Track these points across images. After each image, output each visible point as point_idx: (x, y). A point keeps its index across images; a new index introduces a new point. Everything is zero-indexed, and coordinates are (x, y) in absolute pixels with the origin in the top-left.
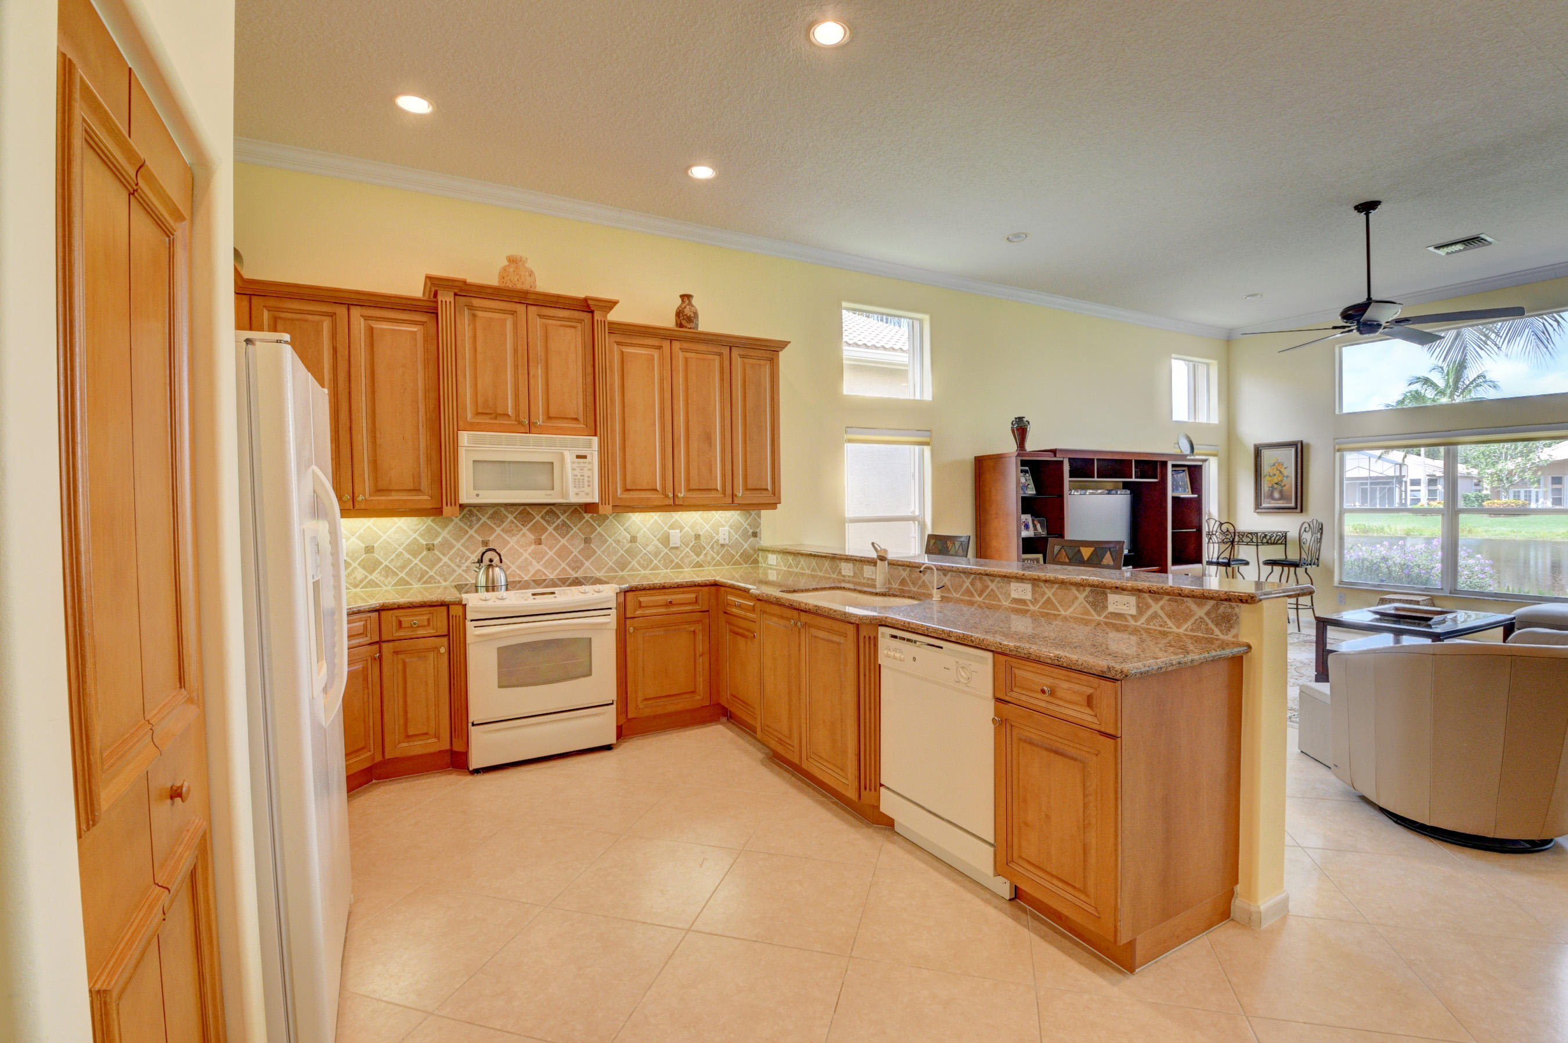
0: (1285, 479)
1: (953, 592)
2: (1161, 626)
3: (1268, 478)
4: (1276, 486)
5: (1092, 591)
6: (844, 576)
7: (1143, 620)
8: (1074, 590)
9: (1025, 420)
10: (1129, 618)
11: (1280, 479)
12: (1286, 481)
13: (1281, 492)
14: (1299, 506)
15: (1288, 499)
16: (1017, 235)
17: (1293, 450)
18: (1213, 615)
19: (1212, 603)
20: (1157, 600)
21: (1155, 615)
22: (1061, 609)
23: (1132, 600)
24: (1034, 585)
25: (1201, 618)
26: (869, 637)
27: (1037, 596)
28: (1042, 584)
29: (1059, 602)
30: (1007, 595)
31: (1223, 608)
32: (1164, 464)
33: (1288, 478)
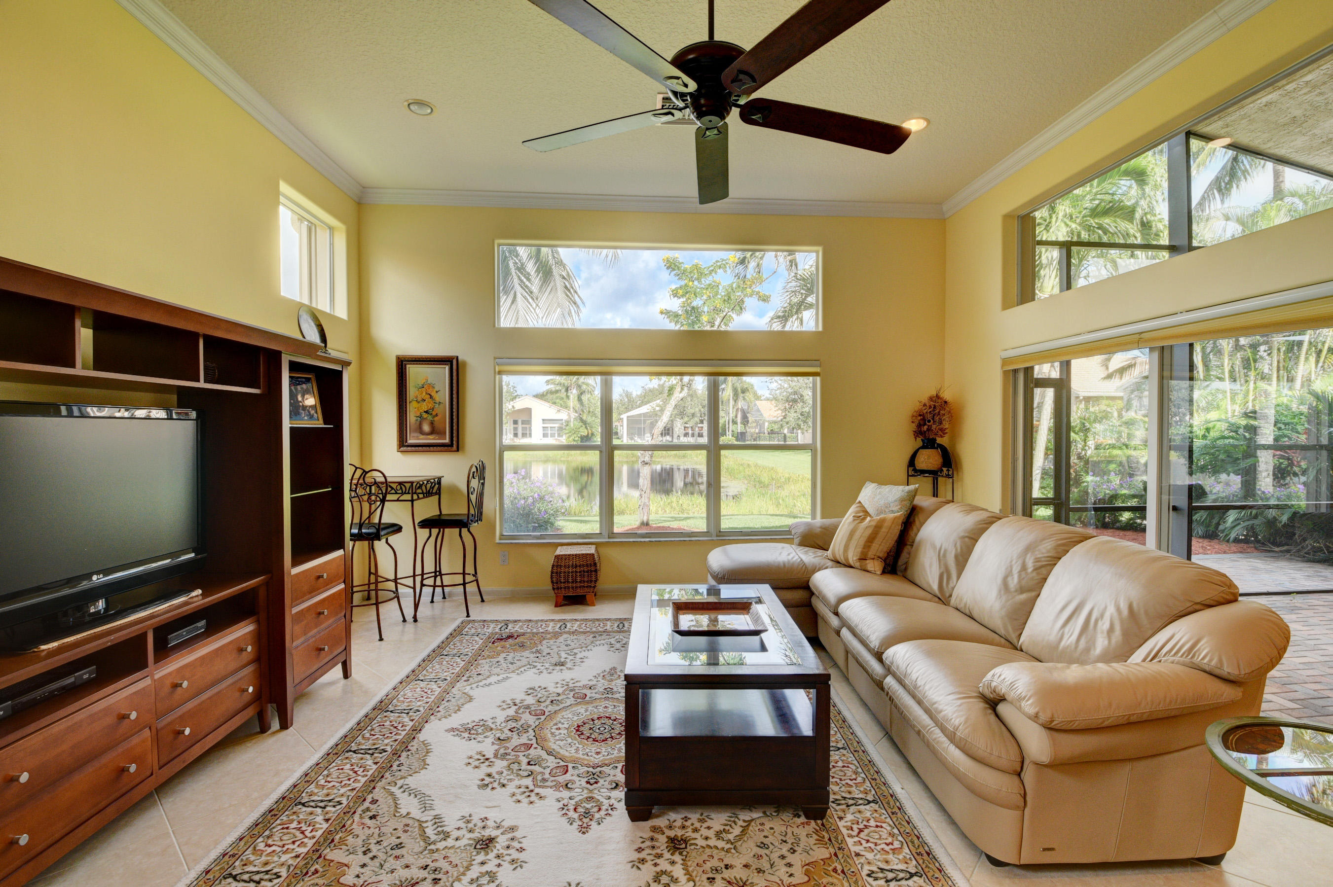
0: (437, 406)
3: (414, 404)
4: (425, 415)
11: (430, 406)
12: (438, 409)
13: (432, 424)
14: (454, 445)
15: (442, 434)
17: (447, 368)
32: (277, 355)
33: (441, 405)
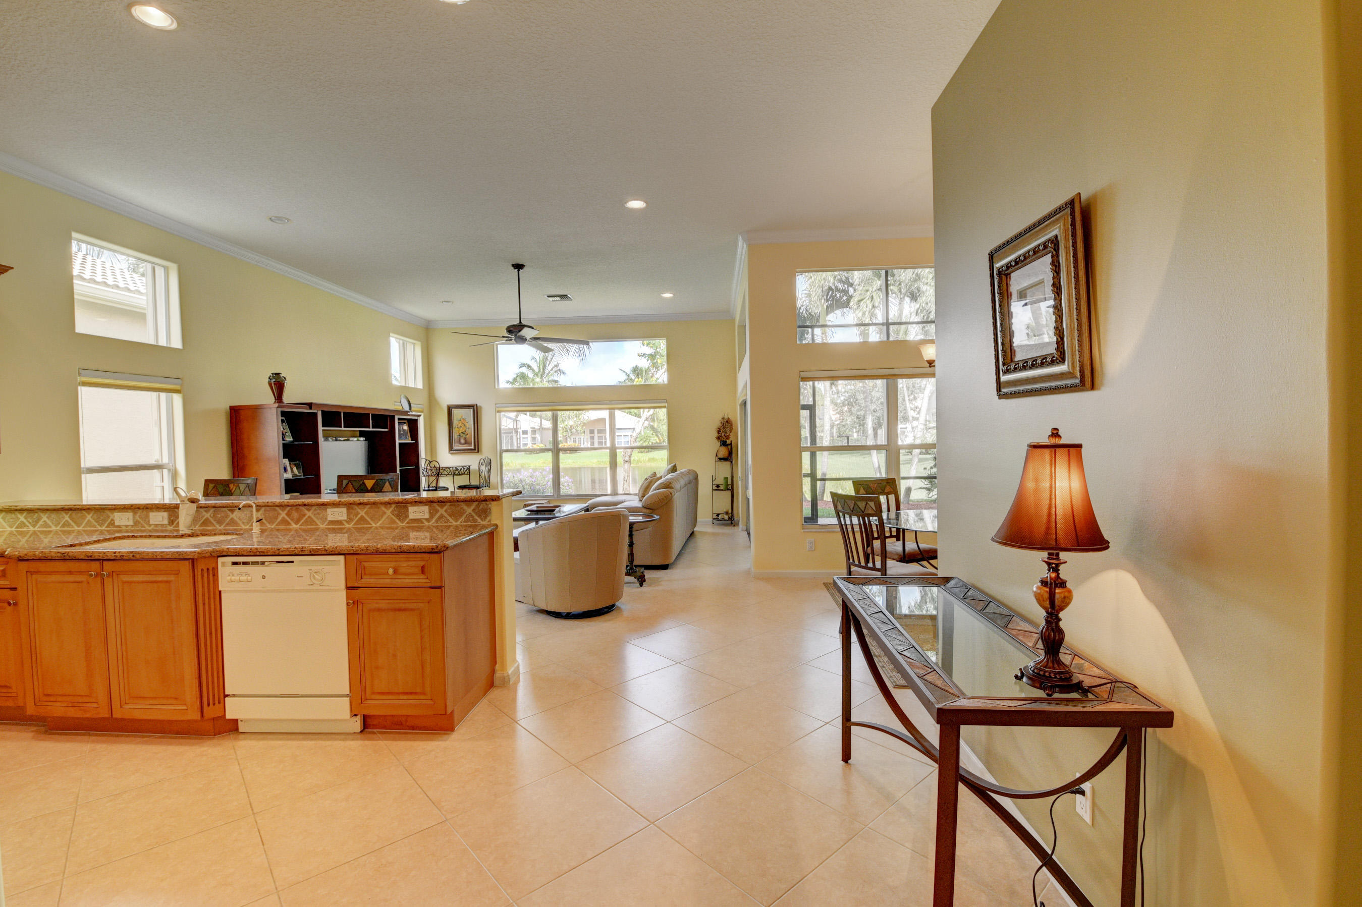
1: (268, 525)
2: (445, 522)
3: (456, 429)
4: (462, 435)
5: (397, 507)
6: (119, 526)
7: (434, 520)
8: (383, 508)
9: (282, 375)
10: (424, 521)
11: (464, 430)
12: (468, 431)
13: (465, 439)
14: (477, 449)
15: (470, 444)
16: (279, 218)
17: (472, 410)
18: (477, 511)
19: (476, 503)
20: (442, 507)
21: (442, 517)
22: (372, 523)
23: (426, 508)
24: (348, 509)
25: (470, 513)
26: (208, 569)
27: (352, 516)
28: (355, 507)
29: (371, 518)
30: (324, 519)
31: (483, 505)
32: (393, 417)
33: (469, 430)
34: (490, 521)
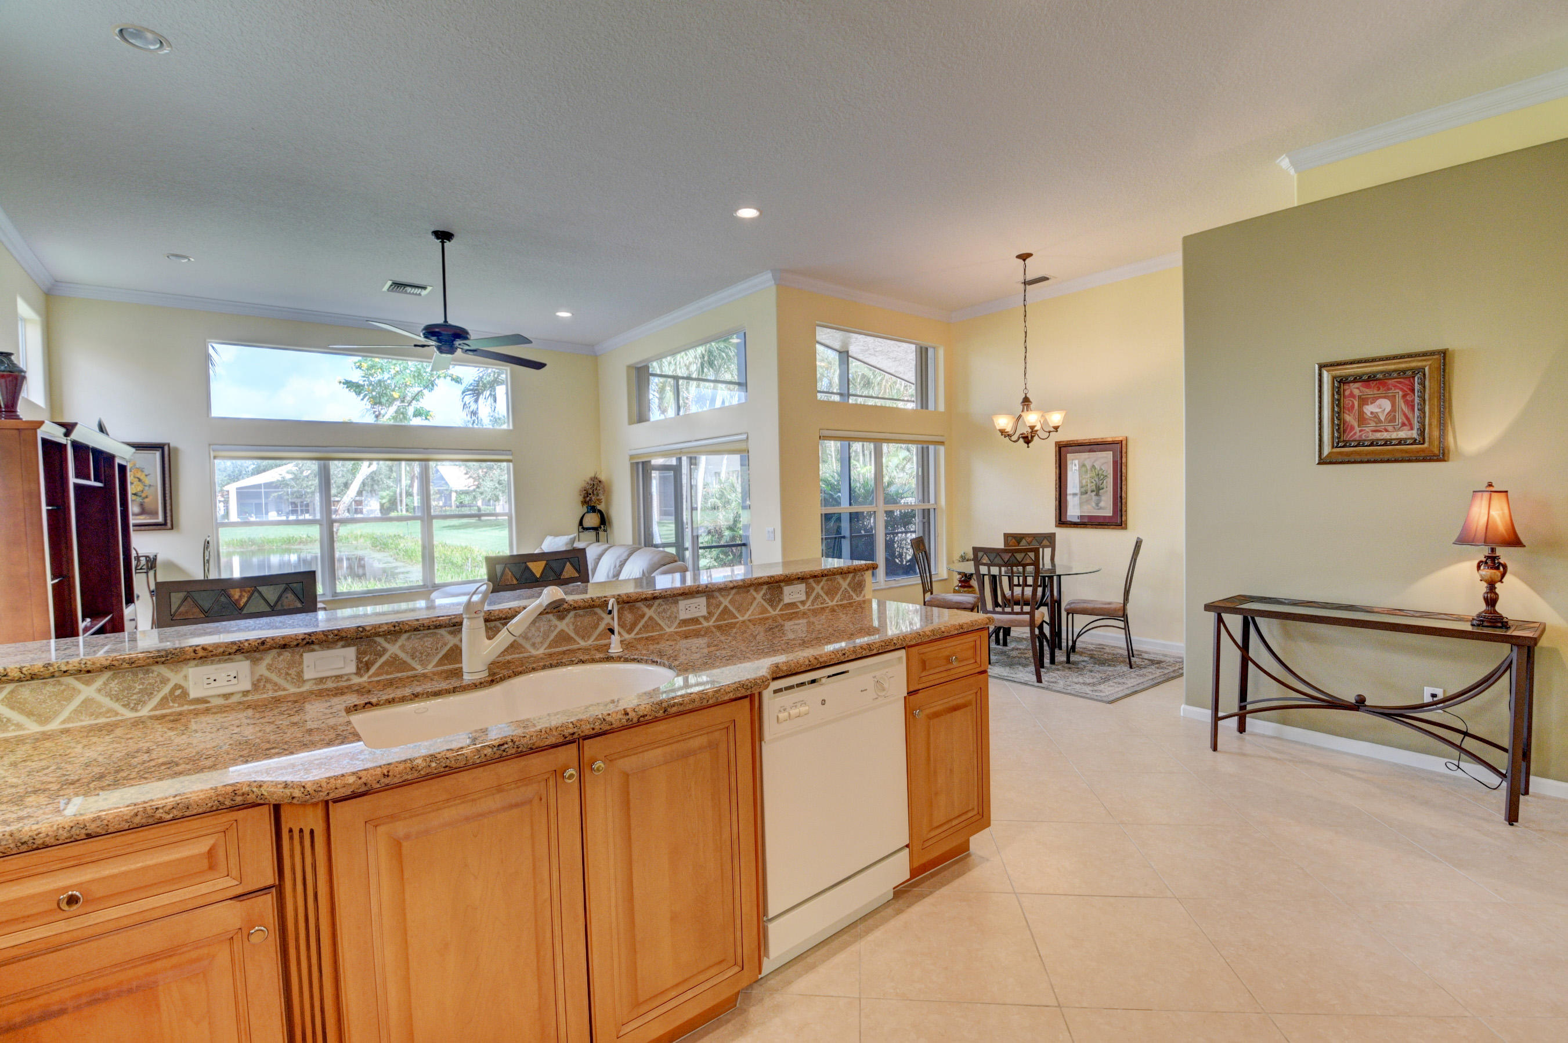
0: (147, 488)
2: (822, 603)
5: (769, 588)
7: (809, 603)
10: (798, 605)
11: (139, 488)
12: (148, 491)
14: (169, 523)
15: (154, 513)
17: (158, 454)
18: (852, 585)
19: (851, 575)
21: (818, 596)
22: (738, 615)
23: (802, 587)
25: (846, 588)
27: (712, 608)
28: (717, 594)
29: (736, 609)
30: (672, 618)
31: (859, 577)
33: (152, 488)
34: (864, 596)
